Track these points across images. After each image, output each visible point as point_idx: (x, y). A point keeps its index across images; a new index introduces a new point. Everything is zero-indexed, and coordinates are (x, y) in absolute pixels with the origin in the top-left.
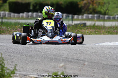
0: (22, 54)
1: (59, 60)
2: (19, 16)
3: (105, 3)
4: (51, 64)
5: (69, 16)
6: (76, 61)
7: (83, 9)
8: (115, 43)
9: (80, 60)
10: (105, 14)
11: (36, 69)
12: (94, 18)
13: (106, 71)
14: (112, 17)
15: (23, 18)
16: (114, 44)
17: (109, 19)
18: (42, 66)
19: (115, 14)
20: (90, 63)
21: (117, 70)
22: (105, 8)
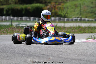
1: (28, 55)
3: (64, 8)
4: (21, 58)
5: (35, 19)
6: (42, 55)
9: (45, 55)
10: (65, 17)
11: (9, 63)
12: (56, 21)
14: (70, 19)
17: (68, 21)
18: (14, 60)
19: (73, 17)
20: (53, 57)
21: (75, 63)
22: (65, 12)
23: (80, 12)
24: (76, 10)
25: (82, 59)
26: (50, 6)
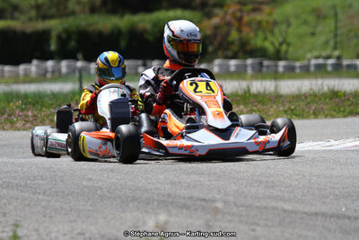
0: (33, 190)
1: (148, 204)
2: (18, 74)
3: (275, 23)
4: (123, 215)
6: (199, 203)
7: (211, 43)
8: (315, 143)
9: (209, 200)
10: (277, 56)
11: (79, 234)
12: (246, 71)
13: (291, 231)
14: (298, 64)
15: (28, 79)
16: (310, 148)
17: (290, 72)
18: (97, 223)
19: (309, 55)
20: (241, 209)
21: (323, 227)
22: (277, 39)
23: (336, 36)
24: (319, 29)
25: (350, 214)
26: (223, 18)
